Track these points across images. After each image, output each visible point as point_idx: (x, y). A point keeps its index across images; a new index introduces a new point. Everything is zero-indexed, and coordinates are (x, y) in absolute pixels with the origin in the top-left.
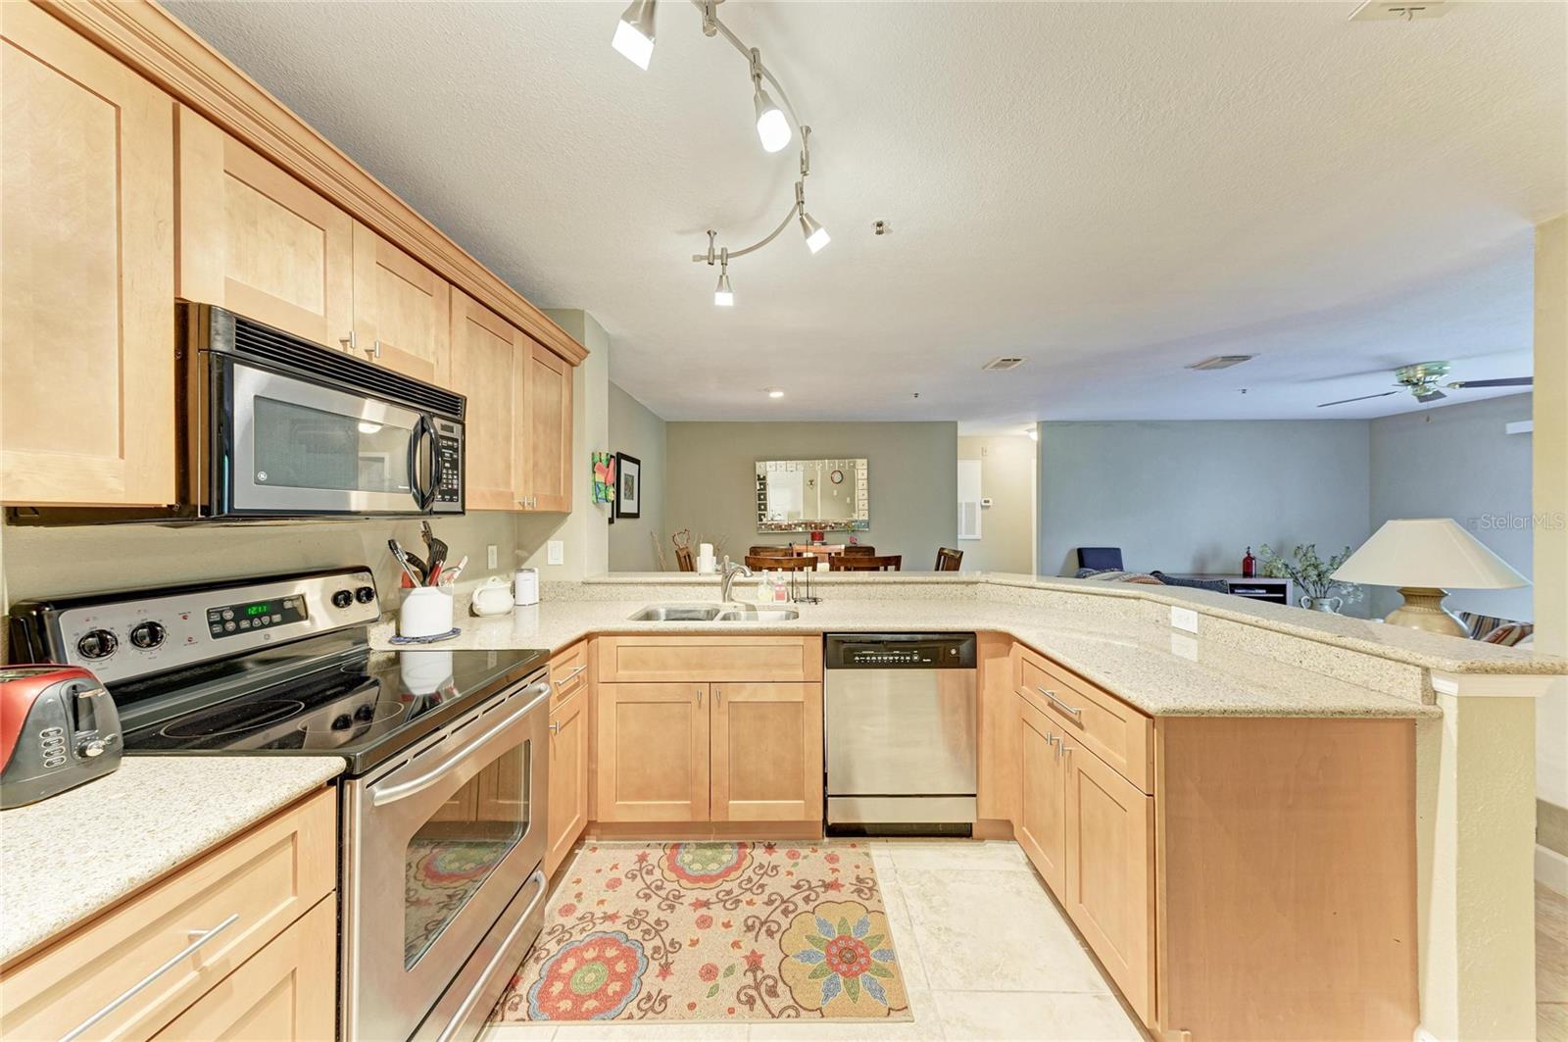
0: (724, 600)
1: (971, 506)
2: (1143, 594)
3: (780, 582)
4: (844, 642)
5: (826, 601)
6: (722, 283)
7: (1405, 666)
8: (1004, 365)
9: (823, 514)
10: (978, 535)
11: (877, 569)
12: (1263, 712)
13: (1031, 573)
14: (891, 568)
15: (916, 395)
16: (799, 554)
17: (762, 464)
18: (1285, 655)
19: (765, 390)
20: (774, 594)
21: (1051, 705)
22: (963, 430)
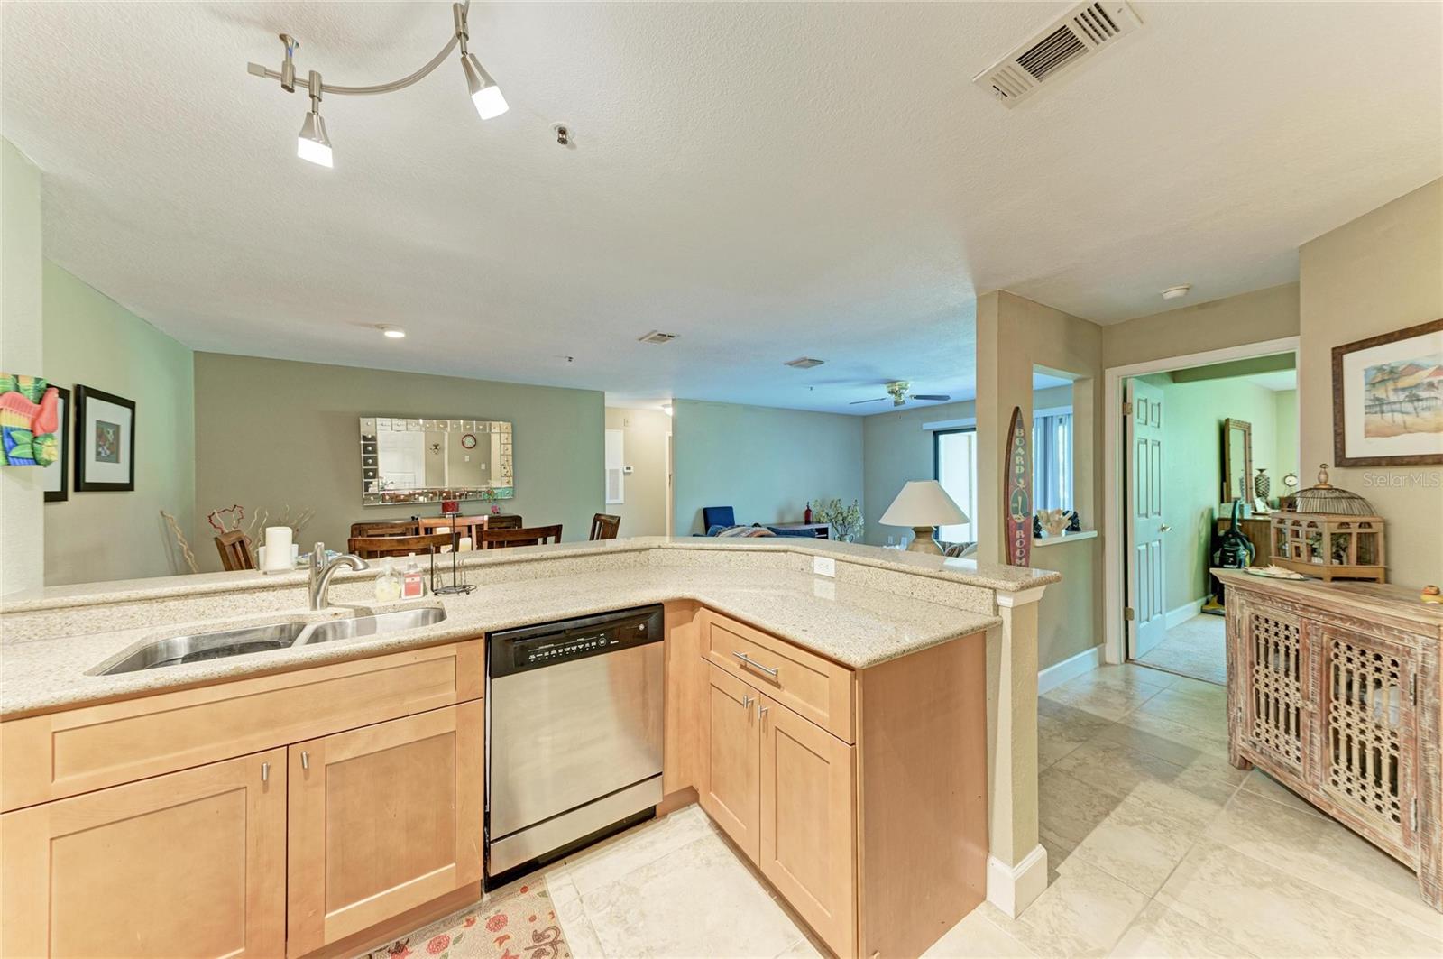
0: (314, 606)
1: (616, 472)
2: (791, 547)
3: (412, 572)
4: (515, 640)
5: (480, 588)
6: (312, 125)
7: (983, 589)
8: (658, 340)
9: (452, 481)
10: (621, 499)
11: (534, 542)
12: (924, 645)
13: (664, 535)
14: (551, 539)
15: (570, 359)
16: (428, 530)
17: (370, 421)
18: (901, 589)
19: (377, 326)
20: (403, 588)
21: (744, 667)
22: (611, 400)
